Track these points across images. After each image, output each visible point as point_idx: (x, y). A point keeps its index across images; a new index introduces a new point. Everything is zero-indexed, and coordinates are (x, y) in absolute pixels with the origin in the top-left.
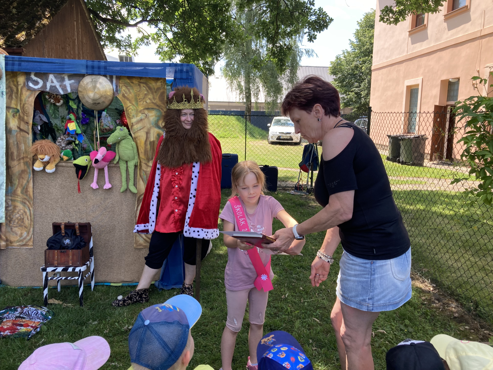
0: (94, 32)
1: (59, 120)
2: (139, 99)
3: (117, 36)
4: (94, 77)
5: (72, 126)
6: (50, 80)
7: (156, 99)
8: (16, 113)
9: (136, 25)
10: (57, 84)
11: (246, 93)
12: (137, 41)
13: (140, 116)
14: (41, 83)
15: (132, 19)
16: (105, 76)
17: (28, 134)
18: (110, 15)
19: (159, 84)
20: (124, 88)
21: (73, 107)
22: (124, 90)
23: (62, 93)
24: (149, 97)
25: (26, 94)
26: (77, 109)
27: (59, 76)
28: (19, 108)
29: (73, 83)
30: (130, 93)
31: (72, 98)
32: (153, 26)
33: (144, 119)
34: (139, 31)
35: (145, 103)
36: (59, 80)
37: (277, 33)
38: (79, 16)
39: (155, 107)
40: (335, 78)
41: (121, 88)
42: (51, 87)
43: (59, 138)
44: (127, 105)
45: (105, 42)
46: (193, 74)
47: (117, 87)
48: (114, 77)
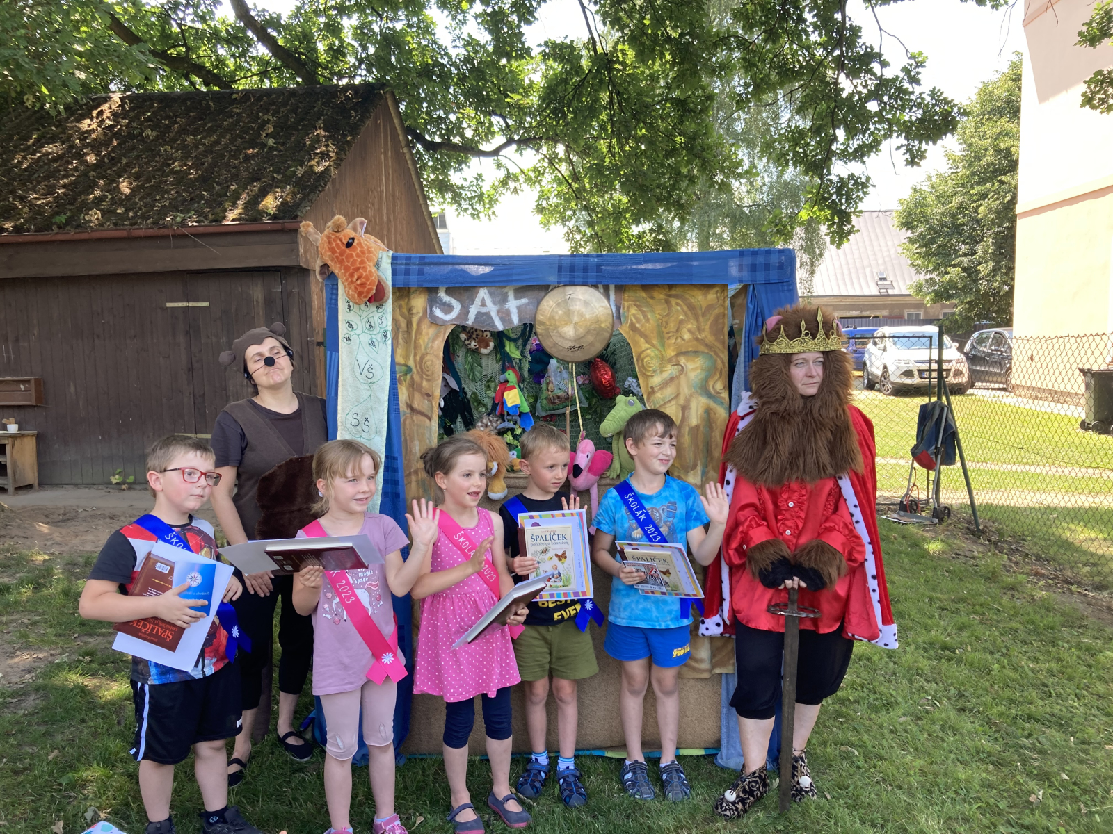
1: (481, 385)
2: (668, 333)
3: (455, 178)
4: (568, 288)
5: (513, 398)
6: (478, 301)
7: (704, 330)
8: (406, 374)
10: (492, 309)
12: (494, 187)
13: (671, 370)
14: (457, 306)
16: (595, 286)
17: (430, 419)
19: (712, 296)
20: (633, 311)
21: (513, 356)
22: (634, 315)
23: (499, 326)
24: (689, 326)
25: (427, 334)
26: (520, 360)
27: (499, 291)
28: (411, 363)
29: (527, 305)
30: (648, 320)
31: (513, 336)
33: (678, 377)
35: (679, 340)
36: (497, 299)
38: (389, 143)
39: (702, 348)
40: (911, 235)
41: (628, 310)
42: (479, 315)
43: (480, 424)
44: (640, 347)
47: (618, 309)
48: (612, 288)
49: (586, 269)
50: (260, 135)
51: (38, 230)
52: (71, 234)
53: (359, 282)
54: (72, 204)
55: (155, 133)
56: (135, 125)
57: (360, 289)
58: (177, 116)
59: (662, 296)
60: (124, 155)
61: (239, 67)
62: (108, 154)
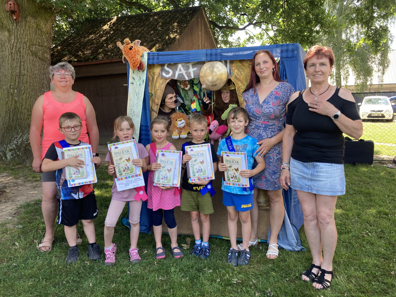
0: (213, 38)
3: (230, 39)
4: (212, 62)
6: (178, 69)
8: (151, 97)
9: (244, 29)
10: (183, 72)
11: (336, 77)
12: (245, 42)
14: (171, 72)
15: (241, 25)
16: (221, 61)
18: (225, 24)
20: (236, 71)
21: (196, 90)
22: (236, 73)
23: (187, 78)
25: (160, 82)
26: (200, 92)
27: (186, 65)
28: (153, 93)
29: (196, 70)
30: (242, 75)
31: (195, 83)
32: (258, 27)
34: (247, 33)
36: (185, 68)
37: (372, 18)
38: (203, 27)
41: (234, 71)
42: (179, 74)
44: (239, 85)
45: (221, 45)
46: (298, 52)
47: (230, 70)
48: (228, 62)
49: (216, 55)
50: (157, 26)
51: (86, 61)
52: (94, 62)
53: (133, 62)
54: (96, 52)
55: (125, 28)
56: (119, 26)
57: (133, 65)
58: (132, 22)
59: (247, 65)
60: (114, 36)
61: (156, 5)
62: (110, 36)
